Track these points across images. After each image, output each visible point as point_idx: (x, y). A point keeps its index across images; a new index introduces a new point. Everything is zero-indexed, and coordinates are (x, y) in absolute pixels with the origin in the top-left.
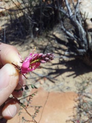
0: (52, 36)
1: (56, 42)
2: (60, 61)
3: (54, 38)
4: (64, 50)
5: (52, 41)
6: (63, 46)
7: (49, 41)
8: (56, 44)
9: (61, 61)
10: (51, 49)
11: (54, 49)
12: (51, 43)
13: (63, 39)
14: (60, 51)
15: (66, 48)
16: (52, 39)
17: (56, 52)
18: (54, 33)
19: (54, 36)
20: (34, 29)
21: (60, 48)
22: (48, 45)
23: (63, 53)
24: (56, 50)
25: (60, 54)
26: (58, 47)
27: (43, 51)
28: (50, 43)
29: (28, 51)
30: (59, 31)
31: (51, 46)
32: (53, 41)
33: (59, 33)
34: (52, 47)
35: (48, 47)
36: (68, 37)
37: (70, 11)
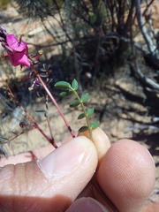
0: (113, 88)
1: (123, 98)
2: (134, 134)
3: (118, 90)
4: (141, 114)
5: (114, 97)
6: (136, 106)
7: (110, 97)
8: (122, 102)
9: (137, 134)
10: (114, 110)
11: (119, 111)
12: (114, 100)
13: (134, 93)
14: (132, 114)
15: (143, 109)
16: (115, 93)
17: (124, 116)
18: (117, 83)
19: (118, 87)
21: (132, 110)
22: (107, 104)
23: (139, 118)
24: (123, 112)
25: (134, 121)
26: (127, 107)
28: (110, 100)
29: (70, 114)
30: (125, 79)
31: (114, 105)
32: (116, 97)
33: (127, 82)
34: (116, 107)
35: (108, 107)
36: (148, 89)
37: (151, 42)
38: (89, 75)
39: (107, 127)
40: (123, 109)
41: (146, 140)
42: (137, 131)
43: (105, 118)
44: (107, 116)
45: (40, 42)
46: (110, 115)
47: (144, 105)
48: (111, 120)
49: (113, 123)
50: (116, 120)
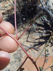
1: (36, 25)
2: (40, 37)
3: (35, 23)
4: (42, 30)
6: (41, 28)
7: (32, 25)
8: (36, 27)
9: (41, 37)
10: (34, 30)
13: (40, 23)
14: (39, 31)
15: (43, 28)
17: (37, 31)
20: (22, 19)
21: (39, 29)
22: (31, 28)
23: (42, 32)
24: (37, 30)
25: (40, 33)
26: (38, 28)
27: (29, 32)
29: (20, 33)
33: (38, 20)
35: (32, 29)
36: (44, 22)
37: (44, 5)
38: (24, 19)
39: (31, 35)
40: (36, 29)
41: (44, 38)
42: (41, 36)
43: (31, 33)
44: (31, 32)
45: (8, 9)
46: (32, 31)
47: (43, 27)
48: (33, 33)
49: (33, 34)
50: (34, 33)
